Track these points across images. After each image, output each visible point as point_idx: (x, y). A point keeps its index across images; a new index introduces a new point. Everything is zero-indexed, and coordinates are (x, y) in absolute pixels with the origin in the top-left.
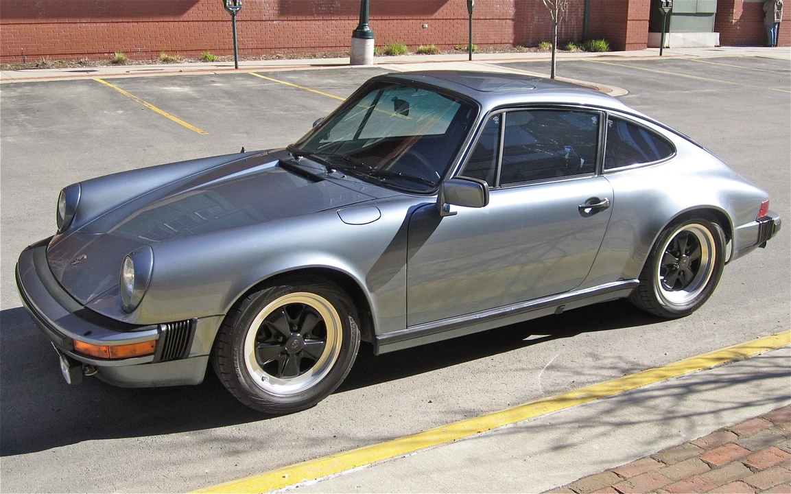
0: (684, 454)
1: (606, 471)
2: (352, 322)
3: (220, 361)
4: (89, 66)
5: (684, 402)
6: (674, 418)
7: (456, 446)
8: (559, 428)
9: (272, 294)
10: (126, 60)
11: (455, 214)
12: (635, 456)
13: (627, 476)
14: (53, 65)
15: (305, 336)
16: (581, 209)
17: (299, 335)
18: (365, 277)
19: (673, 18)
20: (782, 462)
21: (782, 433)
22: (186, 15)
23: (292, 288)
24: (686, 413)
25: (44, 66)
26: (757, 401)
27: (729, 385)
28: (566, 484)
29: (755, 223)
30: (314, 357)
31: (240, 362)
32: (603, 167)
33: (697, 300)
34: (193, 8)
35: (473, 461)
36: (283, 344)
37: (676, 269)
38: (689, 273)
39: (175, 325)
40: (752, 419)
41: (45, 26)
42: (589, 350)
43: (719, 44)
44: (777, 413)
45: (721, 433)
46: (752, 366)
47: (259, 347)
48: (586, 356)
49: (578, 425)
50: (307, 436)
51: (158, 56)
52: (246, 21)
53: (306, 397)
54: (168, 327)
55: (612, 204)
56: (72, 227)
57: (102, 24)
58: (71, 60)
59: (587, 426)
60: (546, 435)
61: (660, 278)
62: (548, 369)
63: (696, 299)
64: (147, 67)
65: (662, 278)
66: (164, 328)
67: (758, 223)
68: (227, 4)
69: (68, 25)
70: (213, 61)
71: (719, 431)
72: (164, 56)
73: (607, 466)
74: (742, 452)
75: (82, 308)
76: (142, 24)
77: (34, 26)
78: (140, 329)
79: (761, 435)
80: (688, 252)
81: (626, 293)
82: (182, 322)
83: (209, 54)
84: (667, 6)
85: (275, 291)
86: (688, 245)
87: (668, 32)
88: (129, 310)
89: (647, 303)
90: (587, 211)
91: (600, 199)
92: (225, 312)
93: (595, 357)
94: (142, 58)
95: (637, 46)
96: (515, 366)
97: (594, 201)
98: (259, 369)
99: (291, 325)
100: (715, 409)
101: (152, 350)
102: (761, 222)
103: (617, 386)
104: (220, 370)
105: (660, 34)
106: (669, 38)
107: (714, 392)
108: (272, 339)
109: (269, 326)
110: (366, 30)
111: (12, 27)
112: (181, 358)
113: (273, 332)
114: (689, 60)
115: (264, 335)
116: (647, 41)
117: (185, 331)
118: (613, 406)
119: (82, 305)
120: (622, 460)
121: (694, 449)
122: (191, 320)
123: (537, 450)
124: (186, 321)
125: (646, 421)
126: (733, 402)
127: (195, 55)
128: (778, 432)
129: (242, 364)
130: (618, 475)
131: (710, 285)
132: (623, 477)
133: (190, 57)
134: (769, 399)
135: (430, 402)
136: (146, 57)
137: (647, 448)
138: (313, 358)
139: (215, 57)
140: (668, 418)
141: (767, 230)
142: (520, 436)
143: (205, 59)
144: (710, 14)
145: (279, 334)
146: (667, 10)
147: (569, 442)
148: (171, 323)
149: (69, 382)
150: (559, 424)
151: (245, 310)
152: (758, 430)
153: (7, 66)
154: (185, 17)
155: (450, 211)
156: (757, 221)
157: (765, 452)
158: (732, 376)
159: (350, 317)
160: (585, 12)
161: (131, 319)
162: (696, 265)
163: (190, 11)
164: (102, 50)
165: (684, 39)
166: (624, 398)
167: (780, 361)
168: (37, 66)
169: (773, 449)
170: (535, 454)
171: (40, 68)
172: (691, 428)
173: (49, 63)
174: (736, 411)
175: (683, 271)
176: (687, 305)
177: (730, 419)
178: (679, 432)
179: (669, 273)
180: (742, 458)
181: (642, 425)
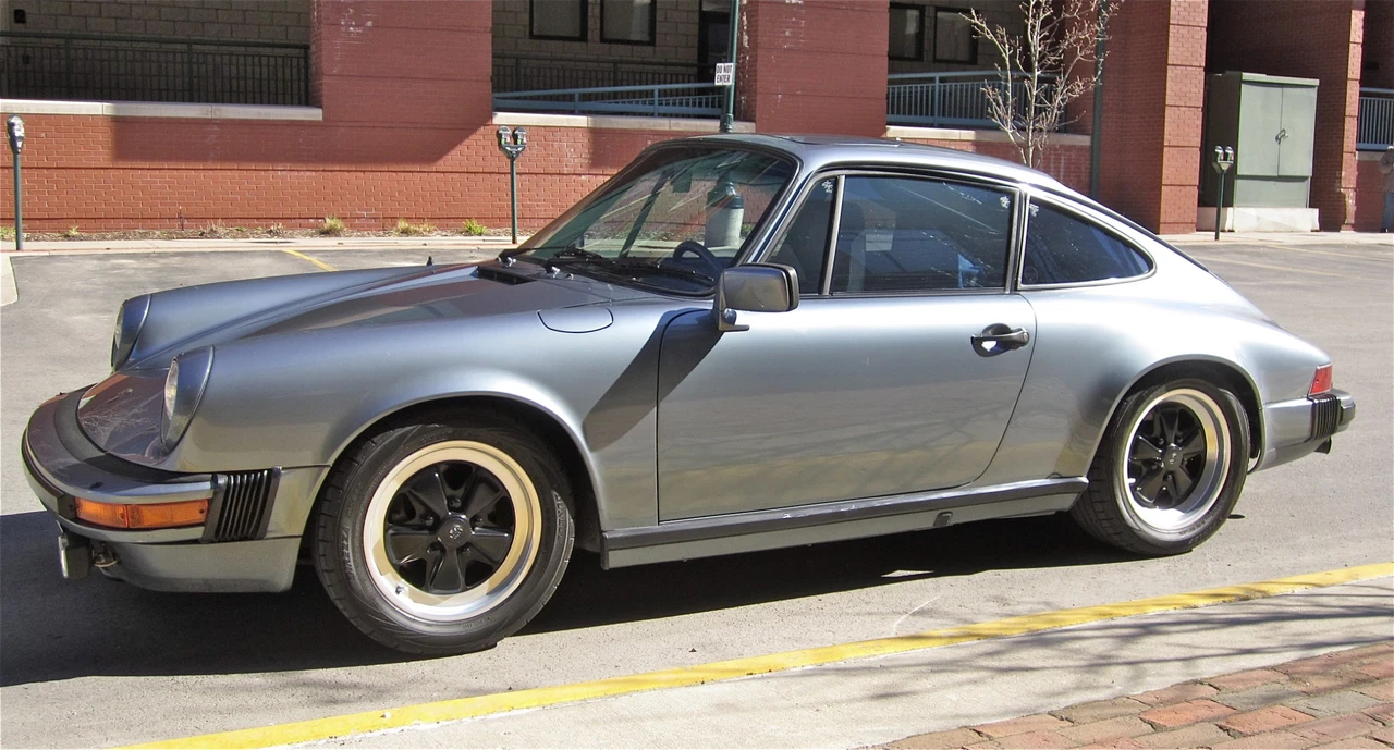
0: (1109, 711)
1: (960, 728)
2: (559, 502)
3: (321, 548)
4: (283, 237)
5: (1133, 646)
6: (1109, 664)
7: (701, 689)
8: (896, 672)
9: (413, 437)
10: (341, 229)
11: (745, 328)
12: (1018, 712)
13: (996, 735)
14: (227, 234)
15: (474, 521)
16: (977, 342)
17: (464, 517)
18: (581, 423)
19: (1239, 183)
20: (1291, 726)
21: (1304, 689)
22: (441, 162)
23: (450, 430)
24: (1131, 659)
25: (213, 234)
26: (1269, 647)
27: (1223, 627)
28: (881, 742)
29: (1304, 402)
30: (492, 561)
31: (353, 552)
32: (1020, 279)
33: (1199, 526)
34: (453, 152)
35: (724, 707)
36: (433, 529)
37: (1159, 468)
38: (1184, 479)
39: (242, 477)
40: (1252, 670)
41: (220, 174)
42: (994, 592)
43: (1318, 228)
44: (1299, 663)
45: (1191, 687)
46: (1273, 605)
47: (391, 532)
48: (988, 600)
49: (929, 668)
50: (463, 687)
51: (394, 225)
52: (536, 174)
53: (474, 628)
54: (229, 479)
55: (1032, 338)
56: (131, 360)
57: (308, 173)
58: (256, 227)
59: (946, 671)
60: (869, 679)
61: (1128, 481)
62: (914, 614)
63: (1197, 524)
64: (373, 239)
65: (1133, 480)
66: (222, 481)
67: (1311, 403)
68: (503, 141)
69: (254, 174)
70: (480, 234)
71: (1186, 683)
72: (402, 224)
73: (964, 722)
74: (1219, 710)
75: (103, 454)
76: (371, 175)
77: (202, 173)
78: (181, 479)
79: (1262, 690)
80: (1180, 441)
81: (1065, 502)
82: (256, 472)
83: (476, 226)
84: (1225, 159)
85: (420, 433)
86: (1180, 429)
87: (1232, 206)
88: (167, 450)
89: (1105, 524)
90: (989, 345)
91: (1012, 328)
92: (331, 462)
93: (1001, 600)
94: (368, 228)
95: (1179, 226)
96: (857, 609)
97: (999, 331)
98: (392, 573)
99: (450, 499)
100: (1188, 656)
101: (200, 517)
102: (1316, 401)
103: (1019, 624)
104: (322, 564)
105: (1215, 209)
106: (1234, 216)
107: (1193, 635)
108: (416, 521)
109: (411, 498)
110: (730, 194)
111: (166, 174)
112: (252, 539)
113: (419, 509)
114: (1264, 247)
115: (402, 514)
116: (1195, 220)
117: (259, 489)
118: (1003, 648)
119: (102, 451)
120: (994, 715)
121: (1133, 705)
122: (270, 471)
123: (844, 697)
124: (262, 471)
125: (1056, 668)
126: (1223, 648)
127: (454, 225)
128: (1295, 687)
129: (358, 555)
130: (979, 733)
131: (1222, 501)
132: (987, 736)
133: (443, 228)
134: (1291, 646)
135: (693, 651)
136: (376, 226)
137: (1045, 701)
138: (489, 563)
139: (485, 230)
140: (1099, 664)
141: (1328, 418)
142: (821, 679)
143: (468, 232)
144: (1301, 179)
145: (429, 512)
146: (1225, 166)
147: (906, 689)
148: (235, 473)
149: (65, 574)
150: (896, 667)
151: (364, 460)
152: (1259, 683)
153: (154, 234)
154: (441, 165)
155: (737, 323)
156: (1308, 399)
157: (1263, 713)
158: (1231, 616)
159: (555, 493)
160: (1091, 173)
161: (169, 465)
162: (1196, 465)
163: (449, 157)
164: (306, 213)
165: (1258, 218)
166: (1030, 638)
167: (1325, 600)
168: (201, 235)
169: (1278, 709)
170: (839, 702)
171: (206, 238)
172: (1136, 679)
173: (221, 230)
174: (1226, 658)
175: (1172, 473)
176: (1181, 533)
177: (1208, 669)
178: (1114, 681)
179: (1148, 473)
180: (1218, 718)
181: (1046, 672)
